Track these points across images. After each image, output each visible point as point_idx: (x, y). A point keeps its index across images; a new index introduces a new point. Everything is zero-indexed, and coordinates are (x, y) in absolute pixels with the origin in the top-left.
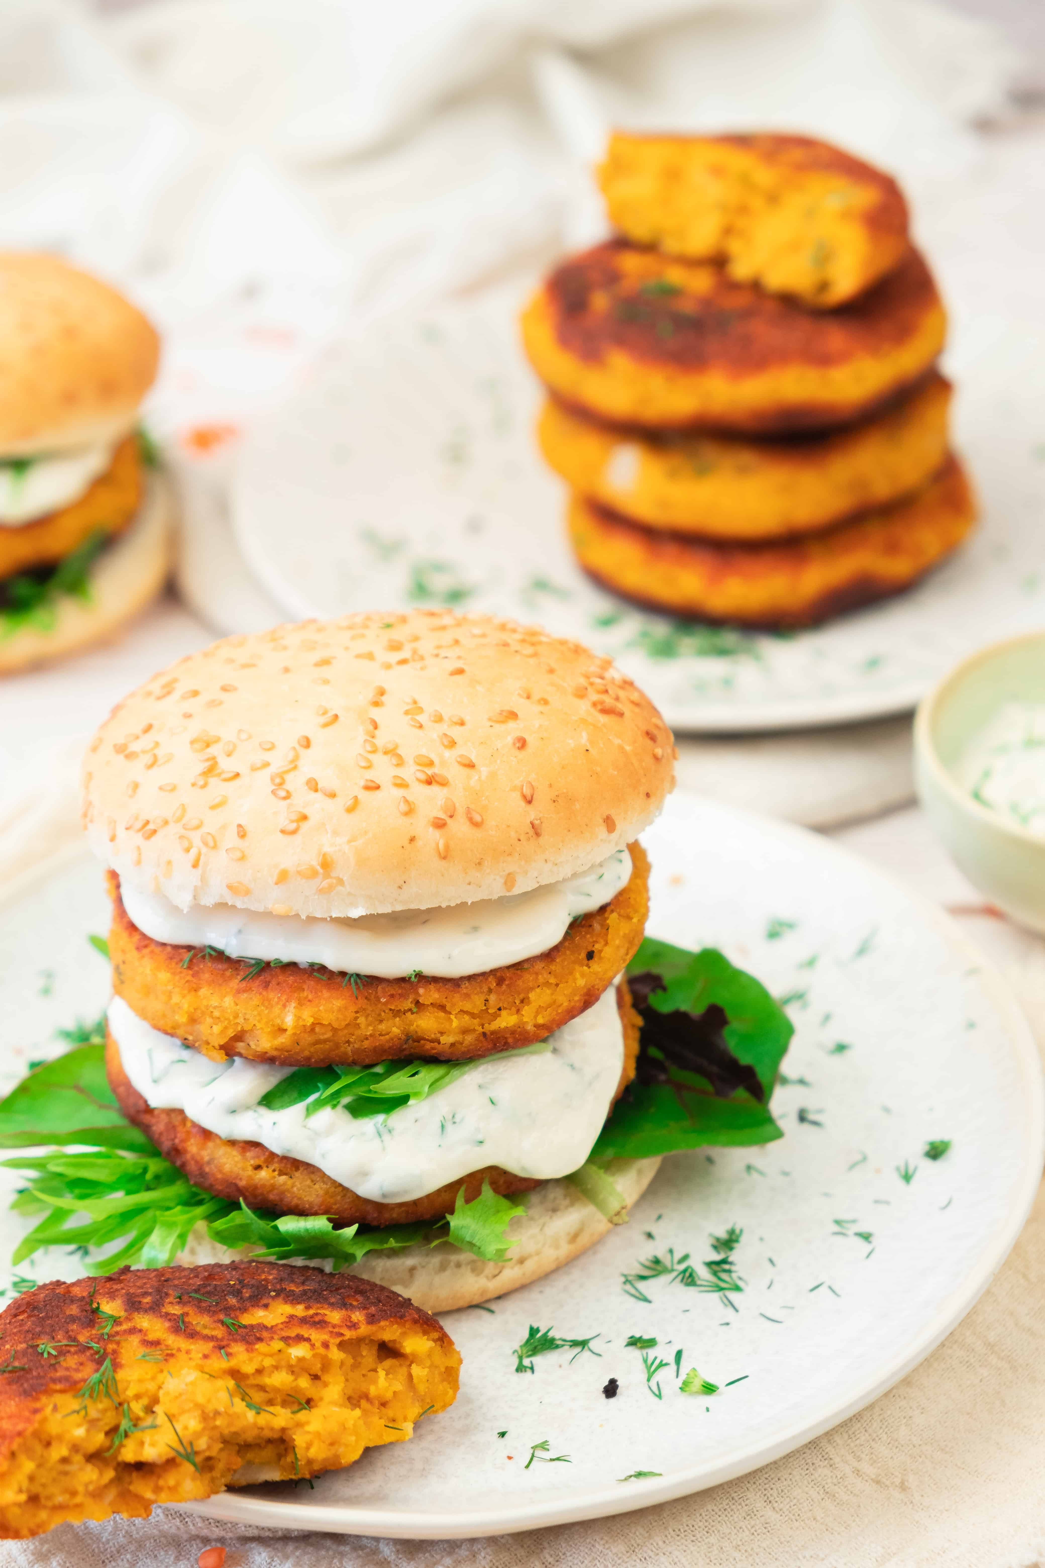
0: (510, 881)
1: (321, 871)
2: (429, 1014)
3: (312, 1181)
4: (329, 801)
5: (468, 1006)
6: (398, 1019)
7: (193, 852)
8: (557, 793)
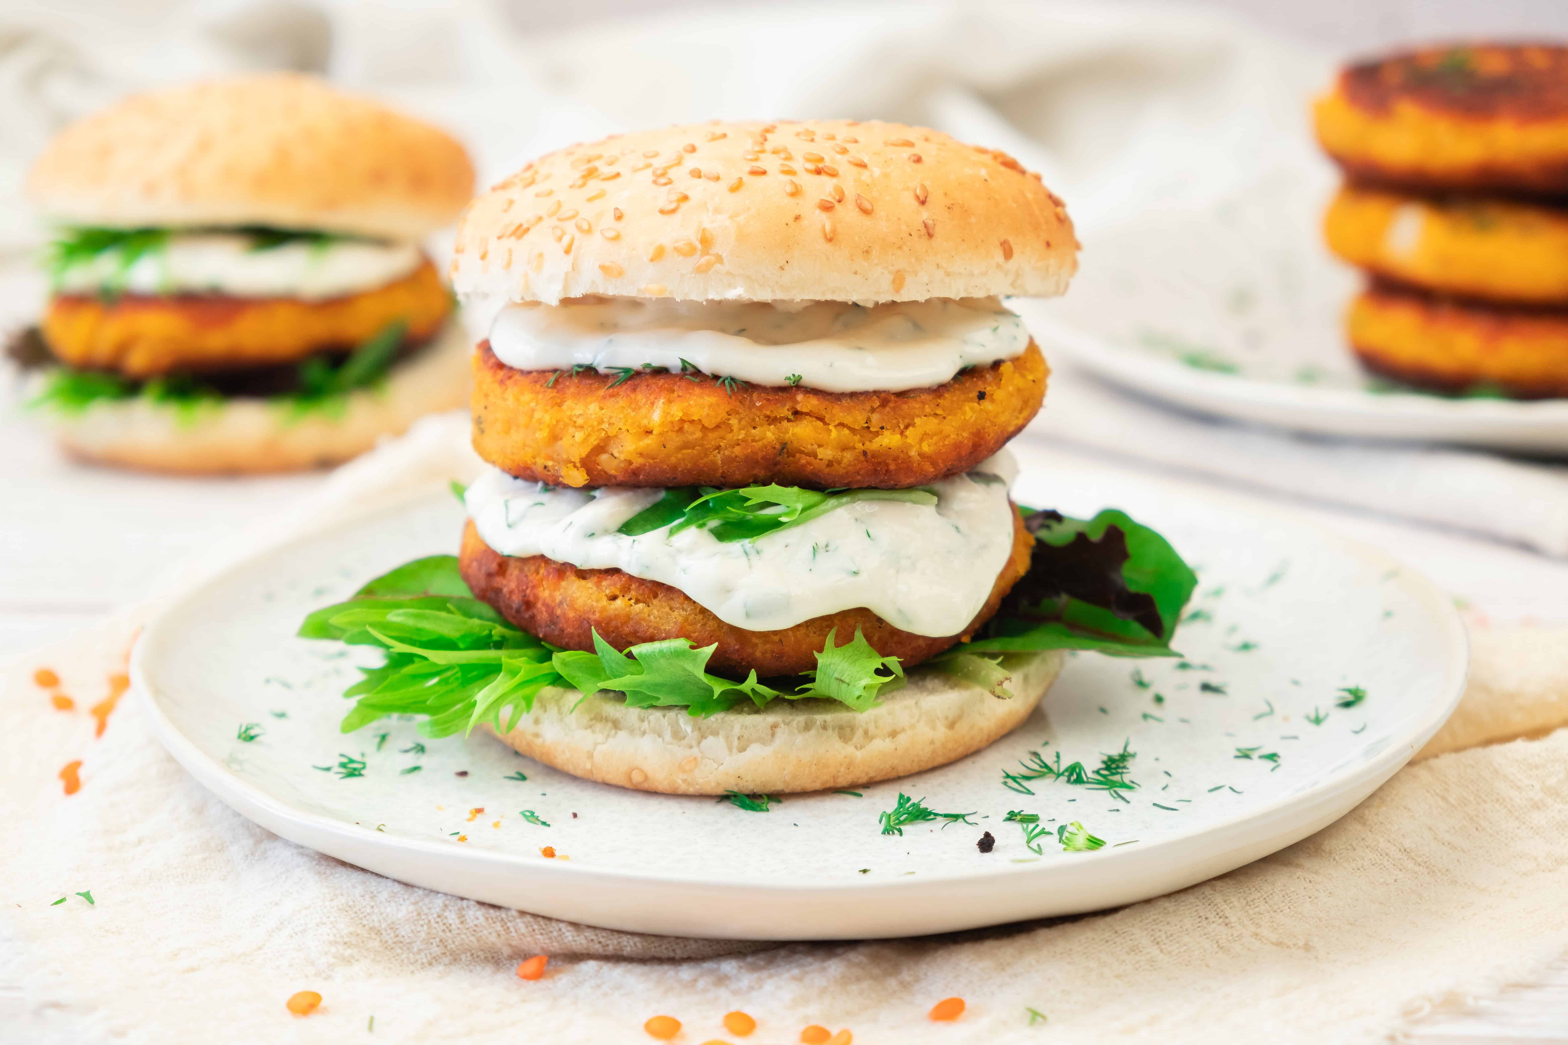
0: (898, 281)
1: (699, 246)
2: (806, 422)
3: (671, 609)
4: (712, 184)
5: (848, 420)
6: (772, 426)
7: (566, 240)
8: (952, 202)
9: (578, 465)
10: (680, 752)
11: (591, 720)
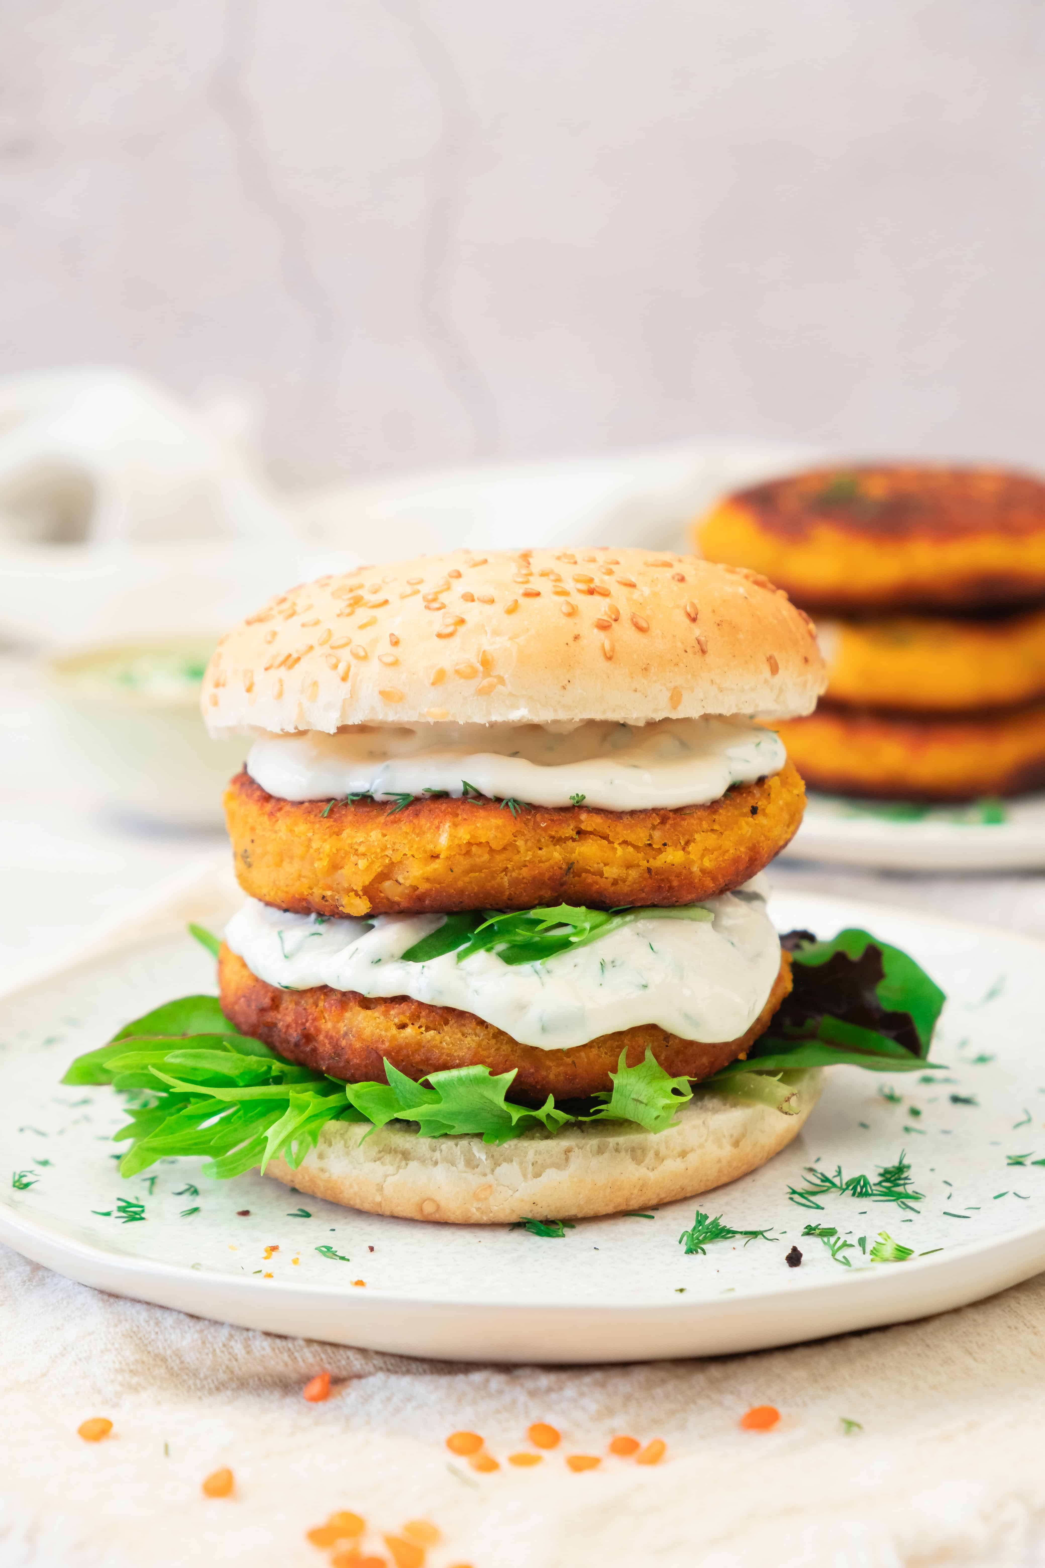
0: (676, 698)
1: (481, 668)
2: (591, 841)
3: (463, 1035)
4: (487, 607)
5: (631, 838)
6: (558, 847)
7: (342, 667)
8: (720, 619)
9: (360, 893)
10: (474, 1179)
11: (380, 1152)
